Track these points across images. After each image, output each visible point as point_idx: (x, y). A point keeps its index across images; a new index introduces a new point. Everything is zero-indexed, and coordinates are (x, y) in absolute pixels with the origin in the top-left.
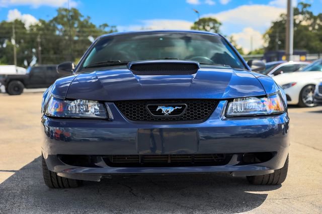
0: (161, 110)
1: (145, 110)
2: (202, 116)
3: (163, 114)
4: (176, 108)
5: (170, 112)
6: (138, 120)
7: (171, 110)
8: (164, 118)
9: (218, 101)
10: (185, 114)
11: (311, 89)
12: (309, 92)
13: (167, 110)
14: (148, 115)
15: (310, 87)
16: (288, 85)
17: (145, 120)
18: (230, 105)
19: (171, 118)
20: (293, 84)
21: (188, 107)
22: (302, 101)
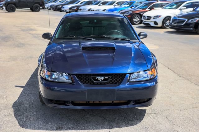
0: (98, 79)
1: (91, 79)
2: (118, 82)
3: (99, 81)
4: (105, 78)
5: (102, 80)
6: (87, 84)
7: (103, 78)
8: (99, 83)
9: (125, 74)
10: (110, 81)
11: (169, 19)
12: (168, 21)
13: (101, 79)
14: (92, 81)
15: (168, 18)
16: (157, 17)
17: (90, 84)
18: (131, 76)
19: (102, 83)
20: (160, 16)
21: (111, 77)
22: (164, 25)
